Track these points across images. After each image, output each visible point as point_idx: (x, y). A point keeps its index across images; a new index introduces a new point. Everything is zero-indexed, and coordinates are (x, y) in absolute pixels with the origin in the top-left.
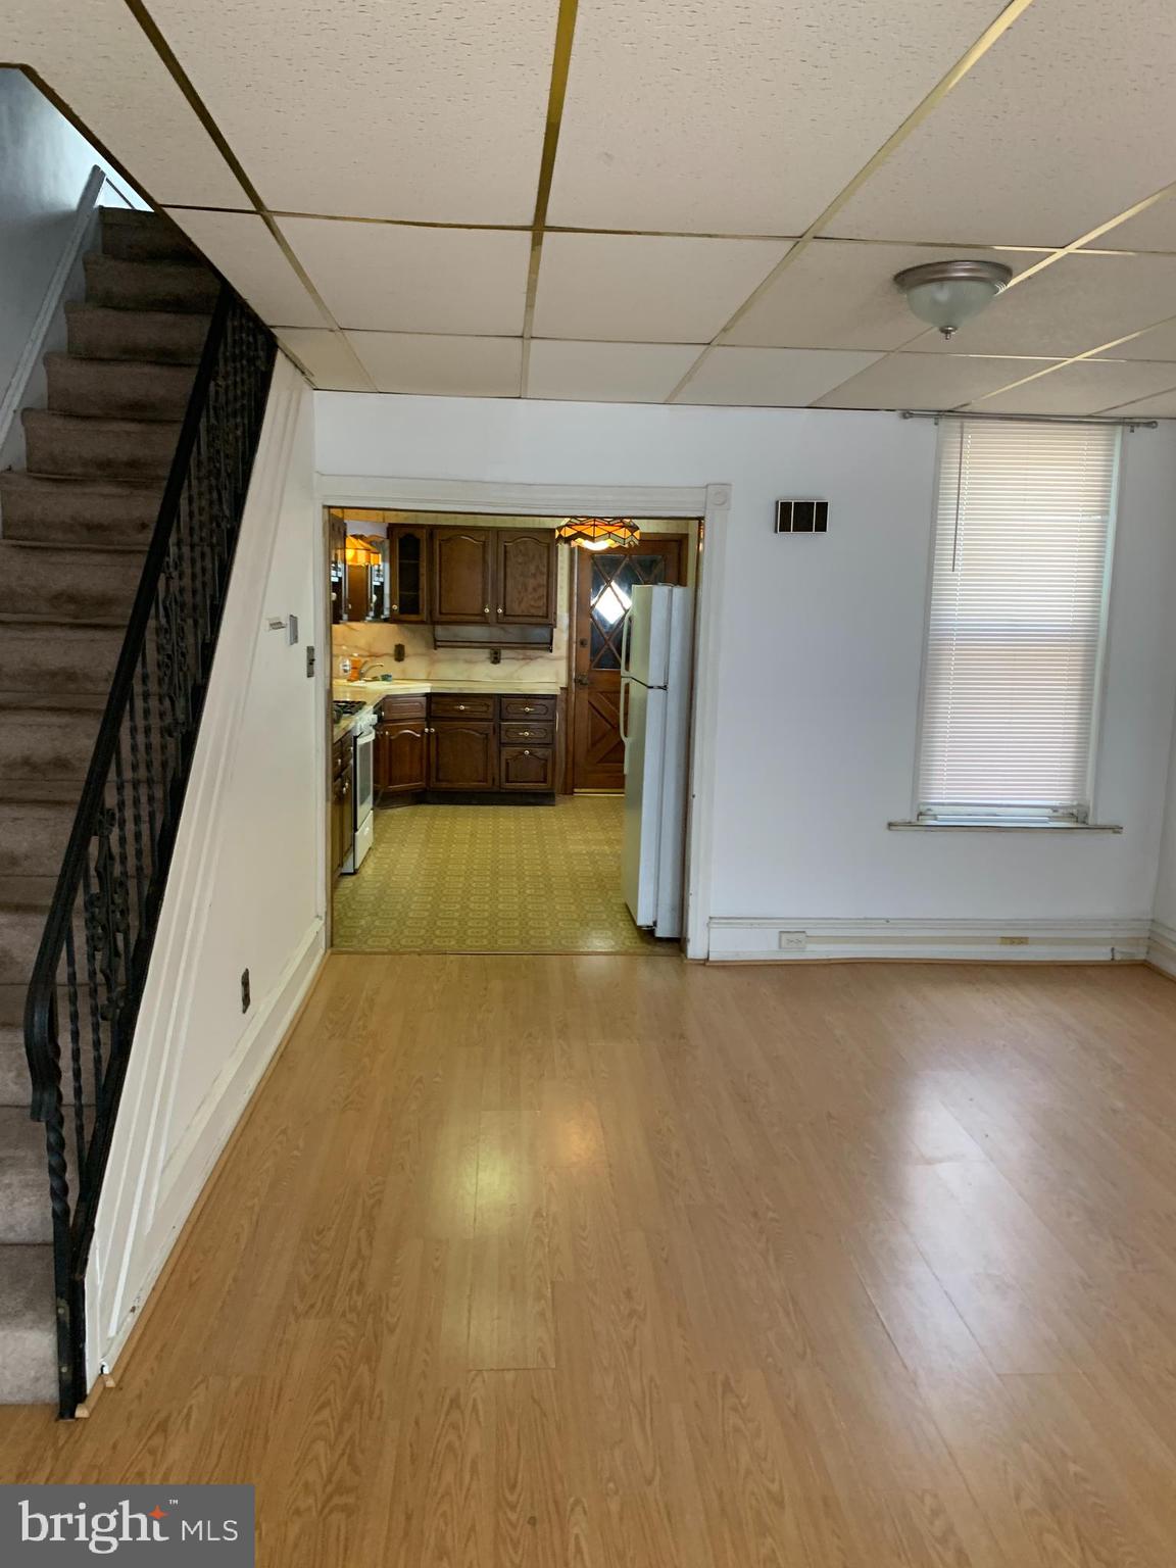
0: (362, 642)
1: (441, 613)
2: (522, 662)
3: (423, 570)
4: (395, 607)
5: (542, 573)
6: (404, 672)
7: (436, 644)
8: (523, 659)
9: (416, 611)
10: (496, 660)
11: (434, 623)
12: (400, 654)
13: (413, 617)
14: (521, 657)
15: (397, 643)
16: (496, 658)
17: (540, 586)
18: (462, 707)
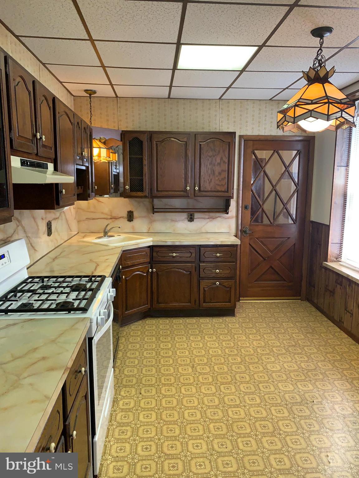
0: (106, 210)
1: (157, 190)
2: (208, 220)
3: (146, 162)
4: (127, 187)
5: (224, 162)
6: (133, 227)
7: (154, 210)
8: (209, 218)
9: (142, 190)
10: (191, 219)
11: (152, 197)
12: (130, 217)
13: (140, 194)
14: (207, 217)
15: (129, 210)
17: (223, 171)
18: (175, 254)
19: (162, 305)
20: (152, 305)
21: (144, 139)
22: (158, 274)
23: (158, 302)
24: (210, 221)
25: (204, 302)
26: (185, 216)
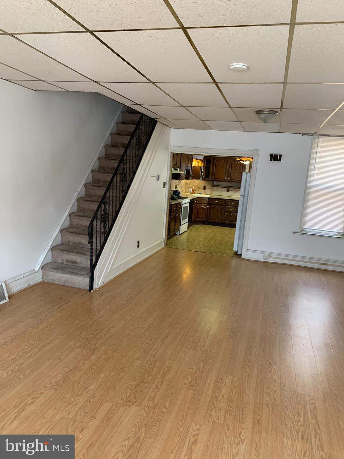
0: (196, 185)
1: (214, 178)
2: (235, 192)
3: (211, 168)
4: (204, 176)
5: (241, 169)
6: (205, 192)
7: (213, 186)
8: (235, 191)
9: (209, 178)
10: (228, 191)
11: (213, 181)
12: (205, 188)
13: (208, 179)
16: (228, 190)
17: (240, 172)
18: (216, 202)
19: (210, 220)
20: (206, 220)
21: (212, 159)
22: (210, 208)
23: (209, 219)
25: (226, 221)
26: (225, 189)
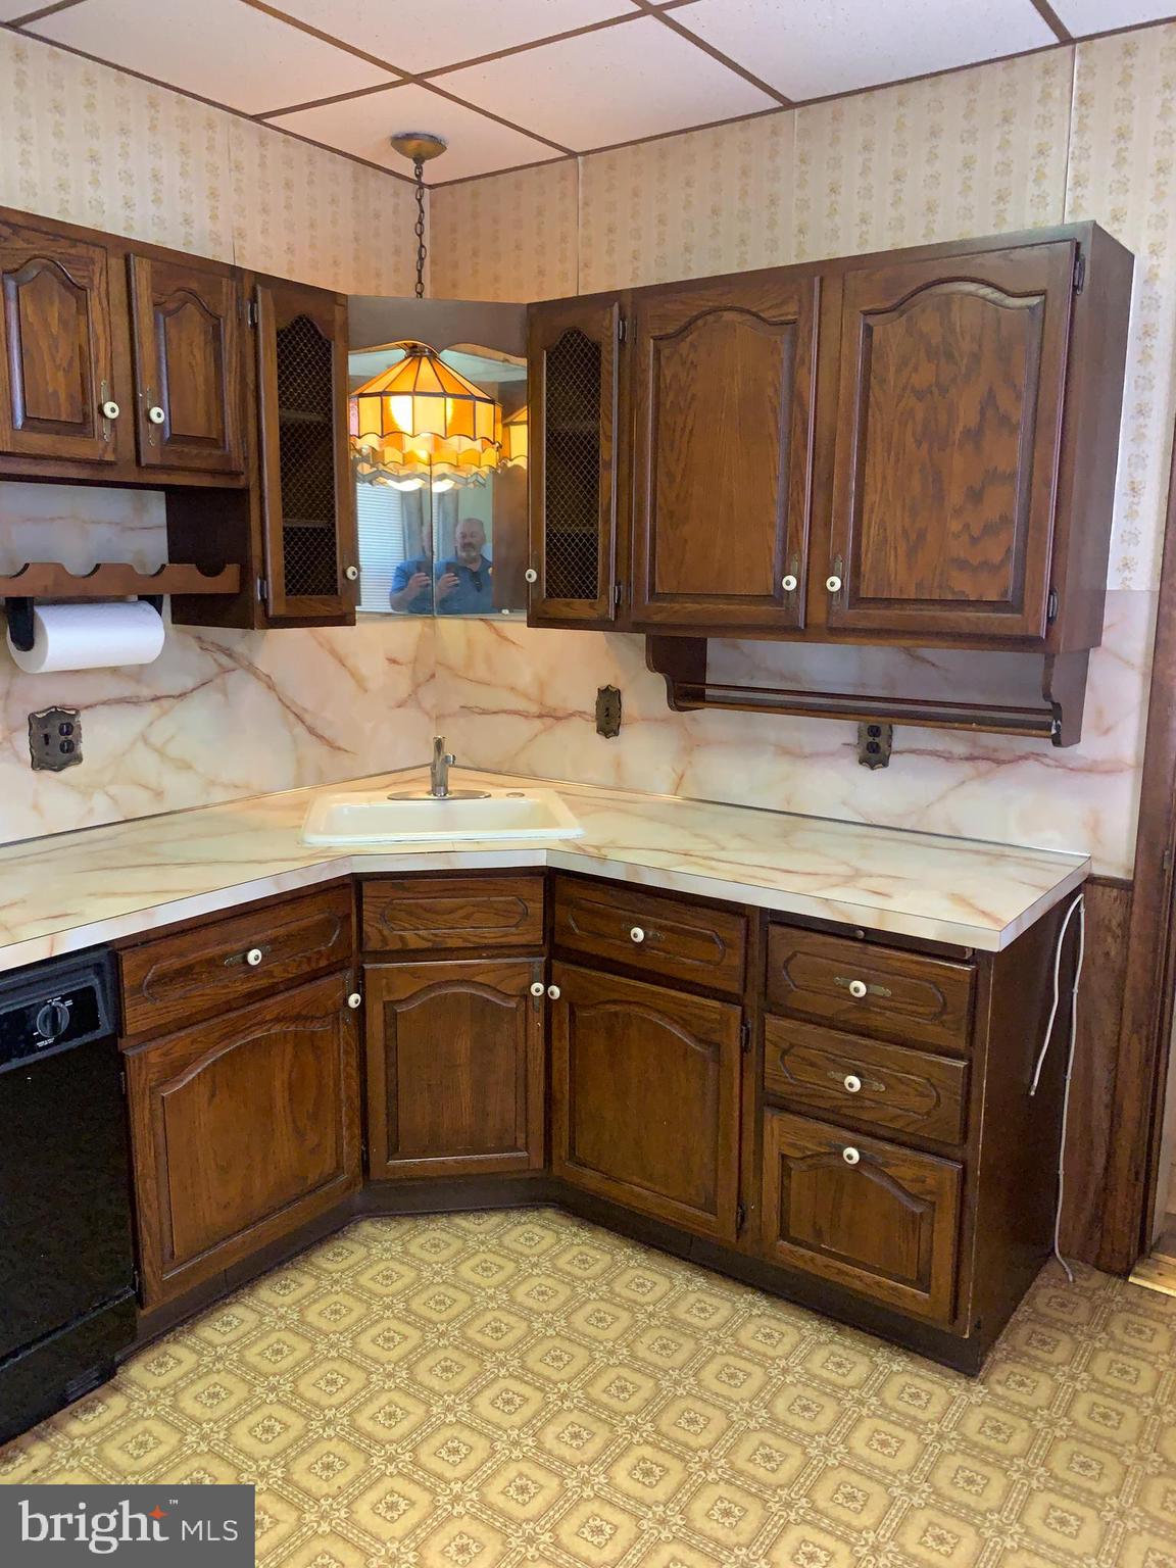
0: (525, 678)
2: (967, 768)
3: (609, 450)
8: (971, 758)
9: (591, 590)
10: (874, 754)
12: (609, 715)
14: (961, 749)
15: (604, 684)
16: (873, 748)
20: (547, 1162)
21: (608, 328)
22: (574, 1016)
23: (575, 1154)
24: (979, 775)
25: (784, 1234)
26: (844, 732)
